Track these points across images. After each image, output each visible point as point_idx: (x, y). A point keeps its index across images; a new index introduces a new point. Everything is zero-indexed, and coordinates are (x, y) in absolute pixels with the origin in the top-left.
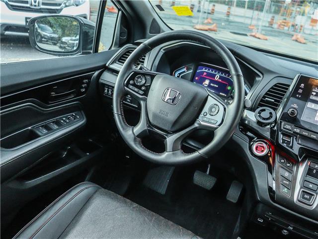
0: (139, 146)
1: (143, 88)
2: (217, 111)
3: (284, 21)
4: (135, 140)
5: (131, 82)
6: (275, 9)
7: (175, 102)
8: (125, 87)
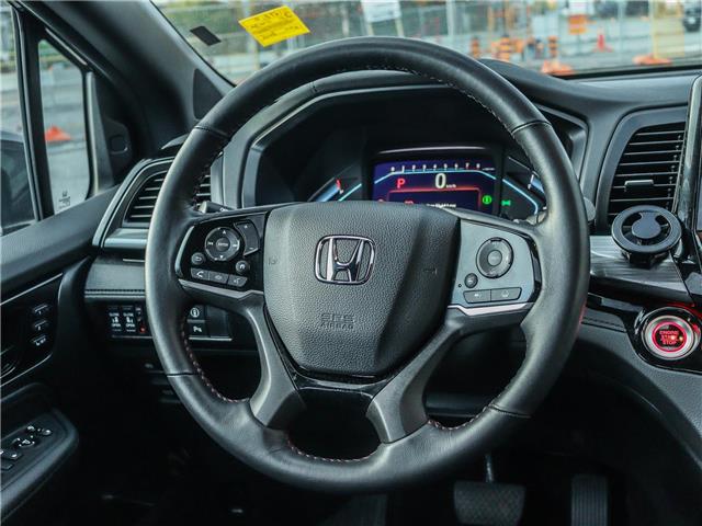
0: (286, 456)
1: (241, 266)
2: (507, 258)
3: (505, 40)
4: (267, 440)
5: (196, 258)
6: (472, 20)
7: (362, 275)
8: (182, 281)
